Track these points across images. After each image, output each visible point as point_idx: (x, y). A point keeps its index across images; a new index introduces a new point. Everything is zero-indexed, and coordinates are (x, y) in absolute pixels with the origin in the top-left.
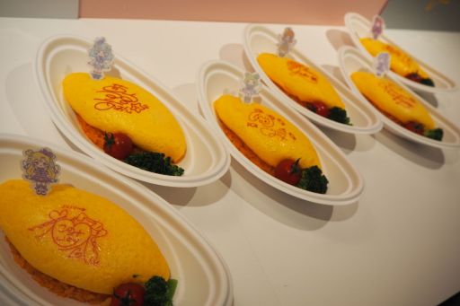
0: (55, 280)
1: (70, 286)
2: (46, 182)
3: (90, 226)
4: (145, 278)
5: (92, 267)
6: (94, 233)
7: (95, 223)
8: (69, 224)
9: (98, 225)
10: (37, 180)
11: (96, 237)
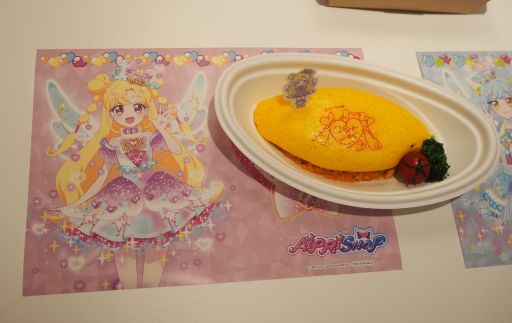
0: (344, 172)
1: (358, 173)
2: (305, 95)
3: (358, 119)
4: (419, 145)
5: (378, 153)
6: (364, 123)
7: (359, 114)
8: (342, 124)
9: (363, 115)
10: (297, 97)
11: (367, 126)
